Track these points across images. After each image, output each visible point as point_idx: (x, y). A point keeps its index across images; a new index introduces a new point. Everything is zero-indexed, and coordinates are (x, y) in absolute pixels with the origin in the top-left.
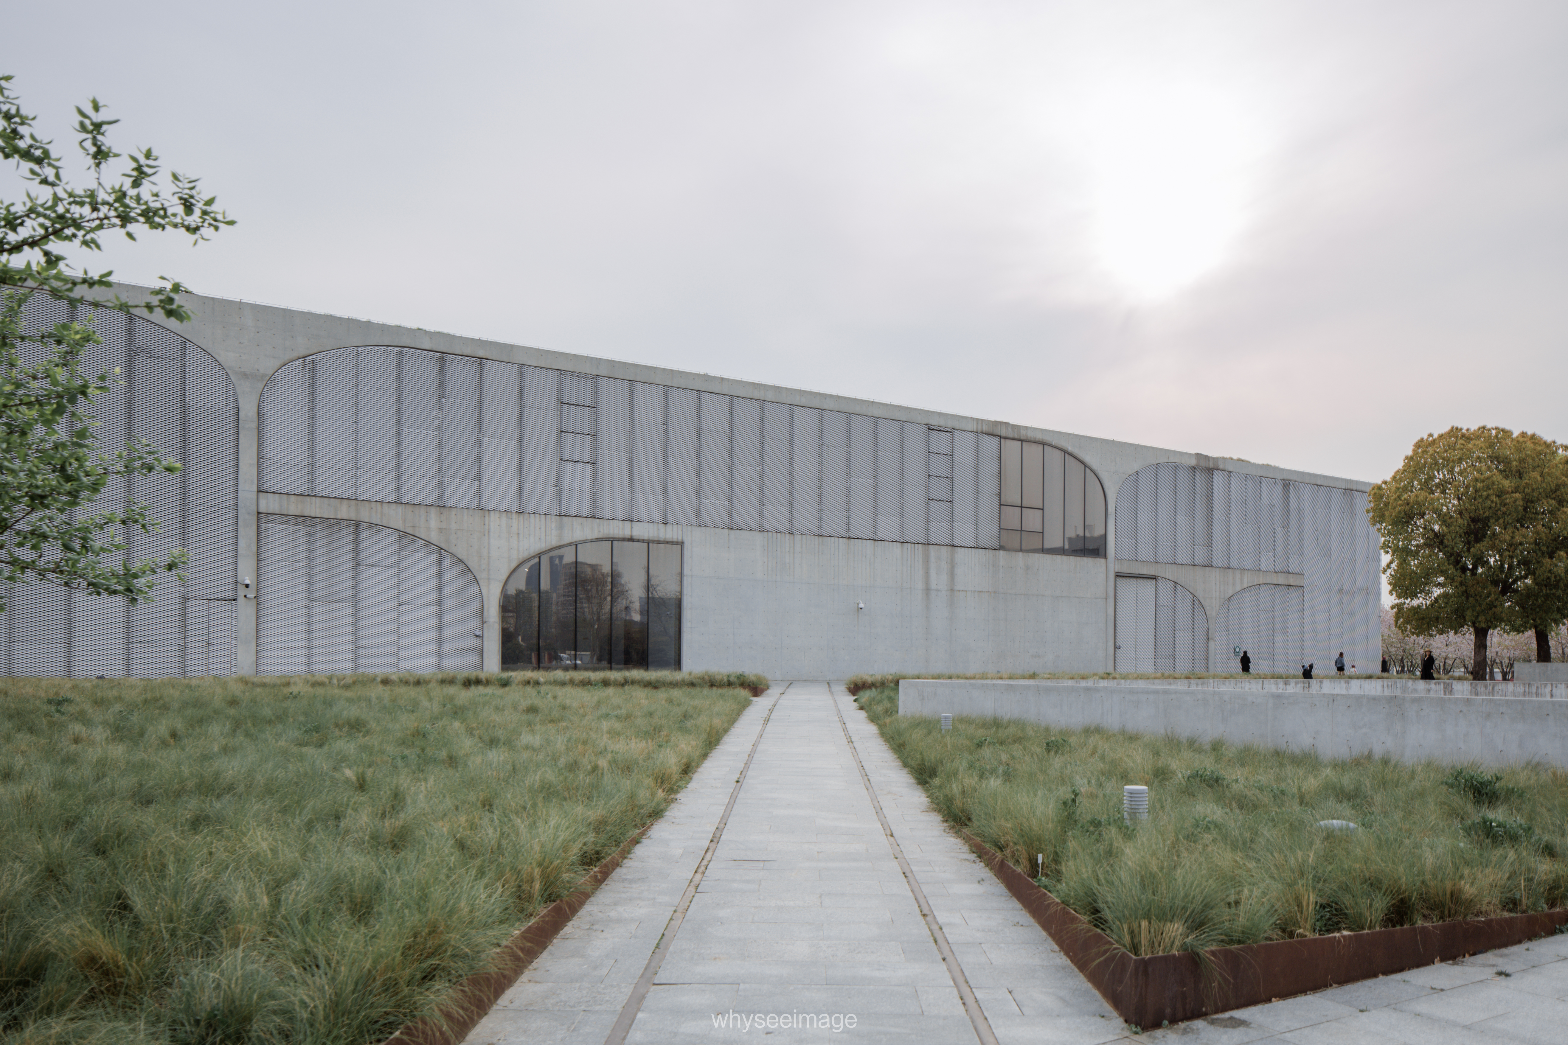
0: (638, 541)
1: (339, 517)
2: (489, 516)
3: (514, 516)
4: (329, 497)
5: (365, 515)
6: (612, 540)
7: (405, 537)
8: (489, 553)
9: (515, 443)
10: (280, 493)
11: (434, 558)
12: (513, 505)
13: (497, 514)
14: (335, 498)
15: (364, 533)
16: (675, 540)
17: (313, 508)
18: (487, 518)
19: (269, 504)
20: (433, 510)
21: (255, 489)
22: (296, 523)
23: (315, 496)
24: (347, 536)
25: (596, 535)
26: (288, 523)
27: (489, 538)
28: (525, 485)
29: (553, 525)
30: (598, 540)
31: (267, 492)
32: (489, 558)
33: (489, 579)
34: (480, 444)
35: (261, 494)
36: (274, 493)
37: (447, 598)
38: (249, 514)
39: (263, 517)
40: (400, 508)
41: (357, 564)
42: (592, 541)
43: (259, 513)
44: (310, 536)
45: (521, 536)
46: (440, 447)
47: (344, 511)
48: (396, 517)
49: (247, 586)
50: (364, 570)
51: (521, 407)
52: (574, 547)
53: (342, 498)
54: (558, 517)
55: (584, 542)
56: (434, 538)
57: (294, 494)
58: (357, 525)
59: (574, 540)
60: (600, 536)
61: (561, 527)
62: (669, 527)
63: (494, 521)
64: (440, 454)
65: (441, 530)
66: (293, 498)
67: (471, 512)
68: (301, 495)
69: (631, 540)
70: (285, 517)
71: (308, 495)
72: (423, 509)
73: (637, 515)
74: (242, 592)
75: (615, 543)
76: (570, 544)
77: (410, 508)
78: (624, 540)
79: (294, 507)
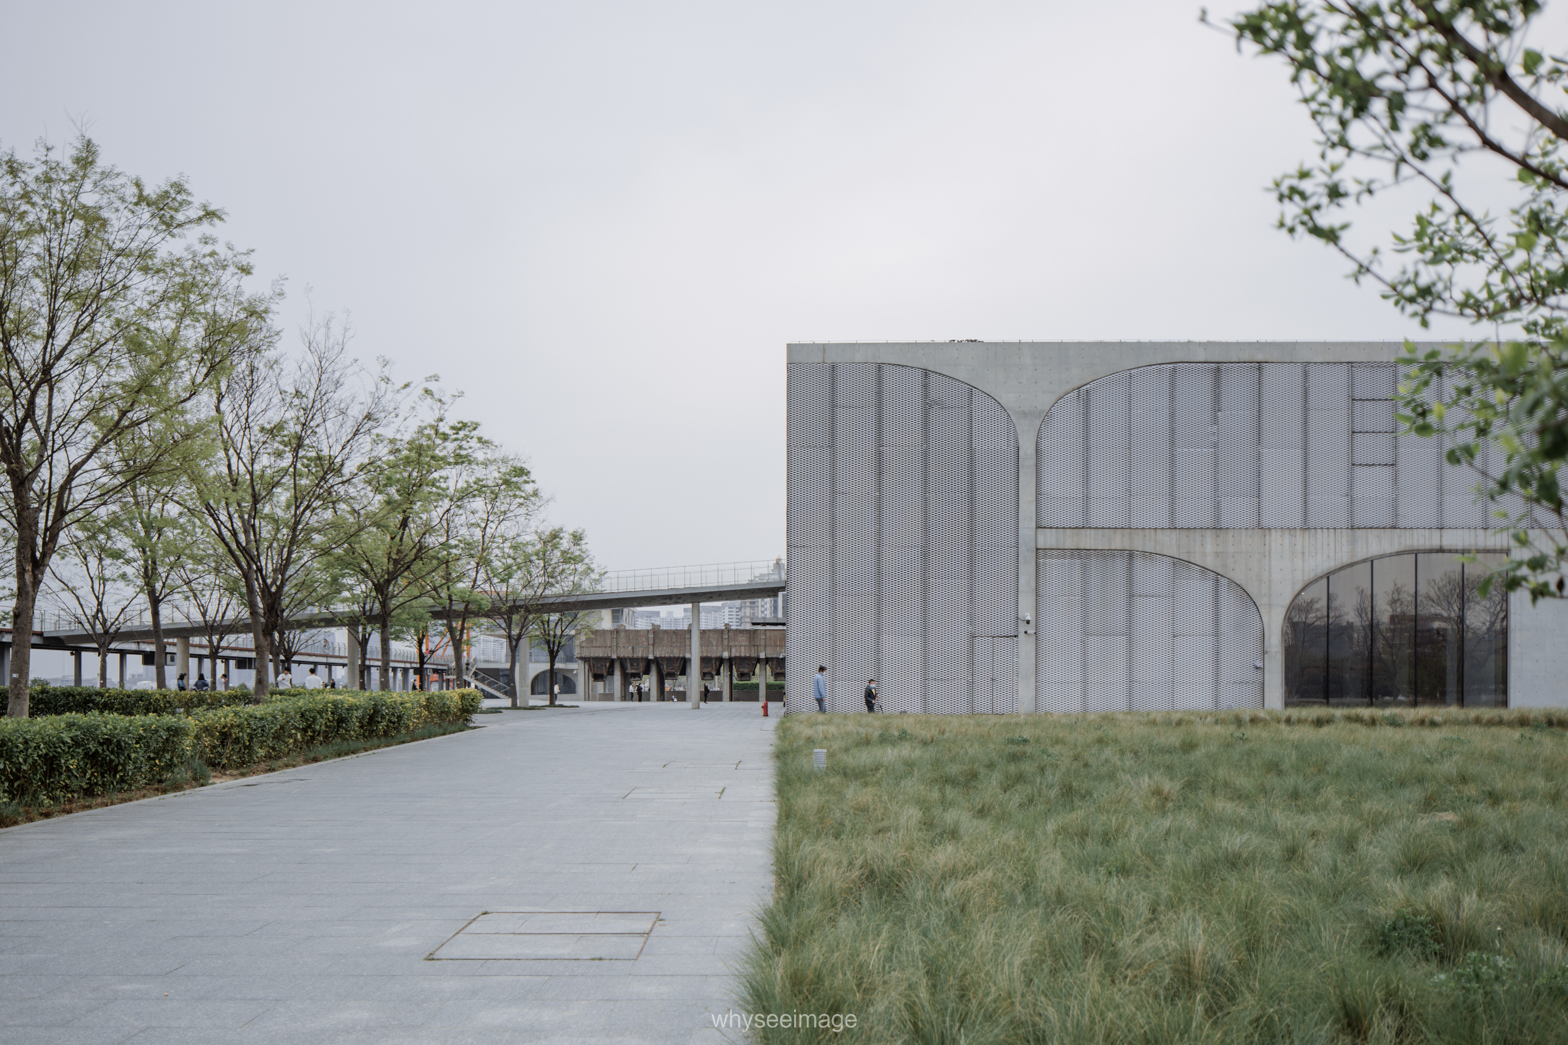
0: (1450, 551)
1: (1113, 548)
2: (1270, 535)
3: (1298, 533)
4: (1103, 528)
5: (1139, 543)
6: (1416, 553)
7: (1179, 563)
8: (1270, 576)
9: (1299, 452)
10: (1057, 528)
11: (1209, 585)
12: (1297, 521)
13: (1279, 532)
14: (1109, 528)
15: (1138, 563)
16: (1498, 547)
17: (1089, 540)
18: (1267, 537)
19: (1047, 539)
20: (1209, 533)
21: (1034, 525)
22: (1072, 557)
23: (1090, 528)
24: (1120, 565)
25: (1396, 548)
26: (1064, 557)
27: (1270, 561)
28: (1311, 498)
29: (1344, 540)
30: (1398, 553)
31: (1045, 528)
32: (1270, 581)
33: (1270, 605)
34: (1259, 457)
35: (1039, 530)
36: (1051, 528)
37: (1224, 627)
38: (1028, 550)
39: (1041, 552)
40: (1174, 534)
41: (1131, 596)
42: (1391, 555)
43: (1037, 549)
44: (1085, 568)
45: (1307, 554)
46: (1216, 465)
47: (1118, 541)
48: (1169, 544)
49: (1028, 622)
50: (1138, 601)
51: (1306, 409)
52: (1369, 564)
53: (1116, 528)
54: (1349, 531)
55: (1382, 557)
56: (1210, 563)
57: (1070, 528)
58: (1131, 555)
59: (1370, 555)
60: (1402, 548)
61: (1353, 542)
62: (1490, 532)
63: (1276, 540)
64: (1216, 472)
65: (1217, 554)
66: (1069, 531)
67: (1250, 532)
68: (1077, 528)
69: (1441, 550)
70: (1061, 552)
71: (1083, 528)
72: (1198, 532)
73: (1448, 521)
74: (1022, 628)
75: (1420, 556)
76: (1364, 561)
77: (1184, 533)
78: (1431, 551)
79: (1070, 541)
